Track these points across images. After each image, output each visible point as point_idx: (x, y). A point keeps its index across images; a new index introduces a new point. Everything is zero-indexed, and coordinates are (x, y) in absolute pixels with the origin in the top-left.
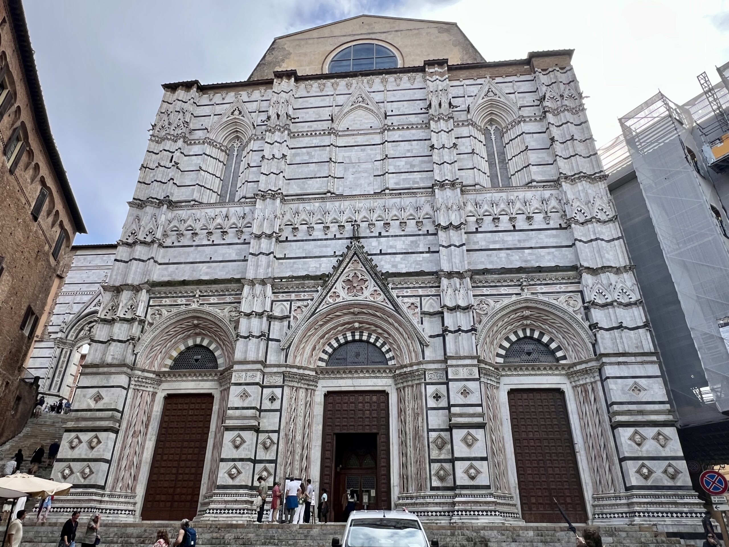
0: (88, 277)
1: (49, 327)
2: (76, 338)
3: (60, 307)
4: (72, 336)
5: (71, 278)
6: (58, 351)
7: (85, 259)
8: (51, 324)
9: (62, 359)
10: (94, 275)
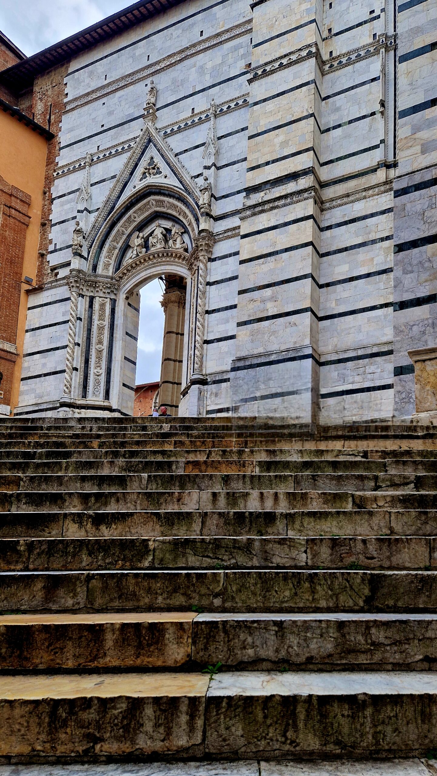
0: (111, 113)
1: (49, 257)
2: (117, 269)
3: (62, 205)
4: (107, 266)
5: (71, 130)
6: (82, 304)
7: (91, 73)
8: (51, 248)
9: (96, 322)
10: (123, 103)
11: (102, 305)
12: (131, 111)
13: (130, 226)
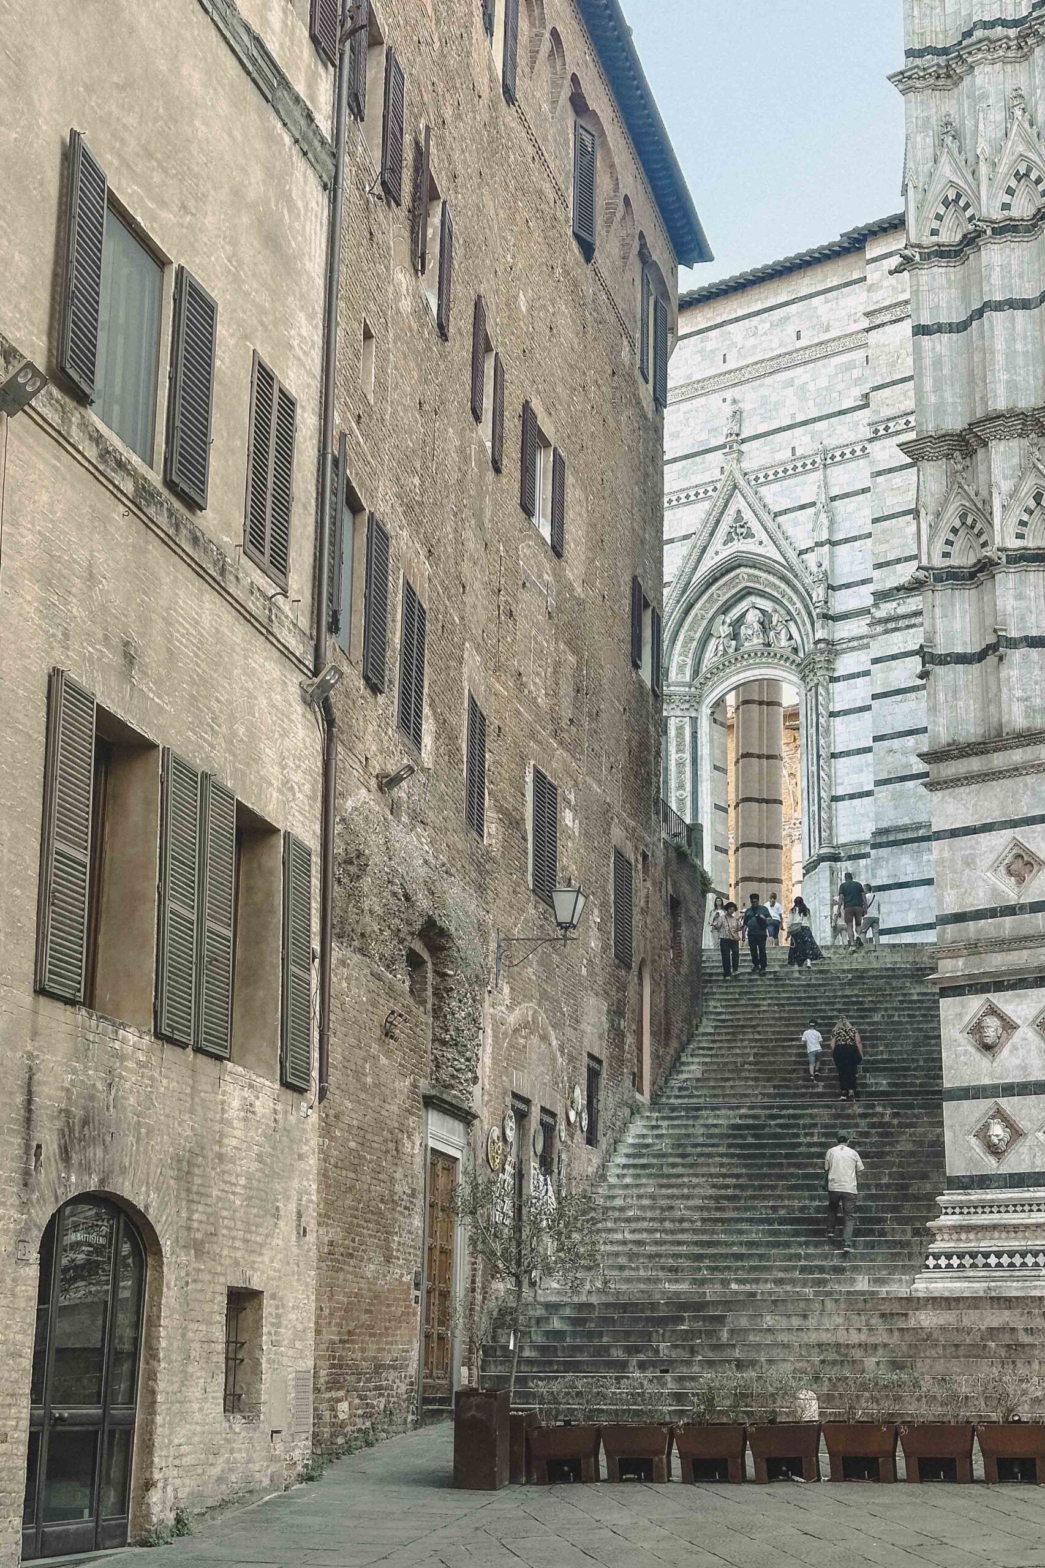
0: (674, 435)
2: (696, 672)
10: (692, 422)
11: (680, 729)
12: (704, 436)
13: (712, 607)
